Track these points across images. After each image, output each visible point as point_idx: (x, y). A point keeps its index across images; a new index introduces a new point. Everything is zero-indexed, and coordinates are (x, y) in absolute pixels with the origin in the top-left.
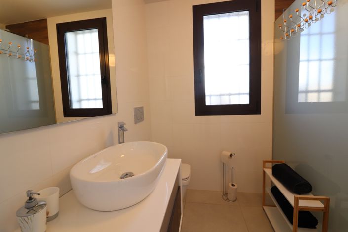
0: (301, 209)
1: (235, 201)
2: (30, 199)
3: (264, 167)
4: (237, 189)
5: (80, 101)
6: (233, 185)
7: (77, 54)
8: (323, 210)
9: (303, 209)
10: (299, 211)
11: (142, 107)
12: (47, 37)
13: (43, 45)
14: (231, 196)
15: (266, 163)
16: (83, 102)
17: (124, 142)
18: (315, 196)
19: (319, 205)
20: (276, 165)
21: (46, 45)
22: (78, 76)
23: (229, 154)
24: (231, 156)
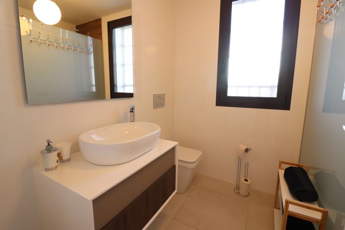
0: (291, 214)
1: (247, 196)
2: (49, 144)
3: (280, 167)
4: (249, 184)
5: (124, 86)
6: (246, 180)
7: (123, 46)
8: (318, 222)
9: (293, 214)
10: (288, 216)
11: (164, 94)
12: (101, 34)
13: (98, 40)
14: (243, 191)
15: (282, 164)
16: (126, 88)
17: (134, 121)
18: (319, 206)
19: (318, 216)
20: (291, 167)
21: (100, 40)
22: (123, 65)
23: (245, 148)
24: (247, 150)
